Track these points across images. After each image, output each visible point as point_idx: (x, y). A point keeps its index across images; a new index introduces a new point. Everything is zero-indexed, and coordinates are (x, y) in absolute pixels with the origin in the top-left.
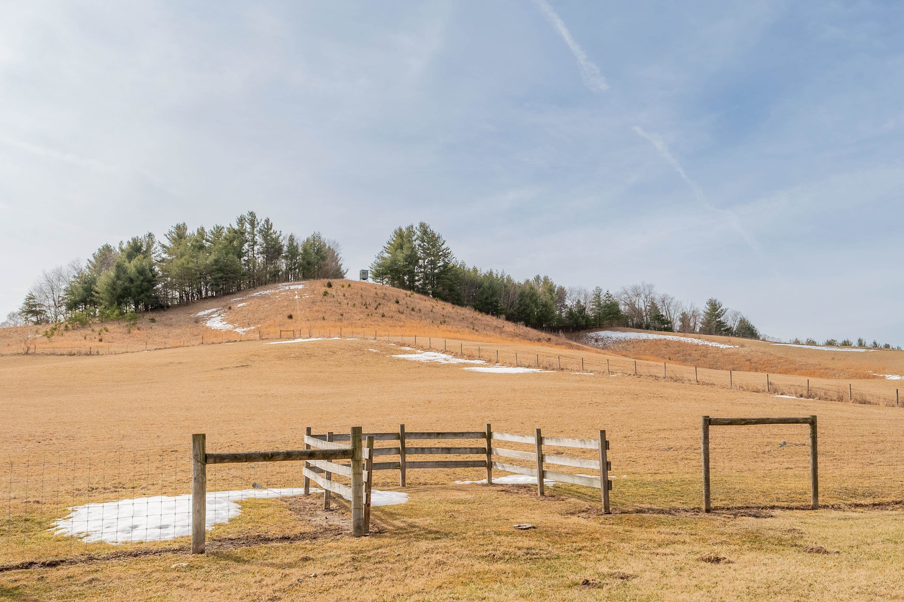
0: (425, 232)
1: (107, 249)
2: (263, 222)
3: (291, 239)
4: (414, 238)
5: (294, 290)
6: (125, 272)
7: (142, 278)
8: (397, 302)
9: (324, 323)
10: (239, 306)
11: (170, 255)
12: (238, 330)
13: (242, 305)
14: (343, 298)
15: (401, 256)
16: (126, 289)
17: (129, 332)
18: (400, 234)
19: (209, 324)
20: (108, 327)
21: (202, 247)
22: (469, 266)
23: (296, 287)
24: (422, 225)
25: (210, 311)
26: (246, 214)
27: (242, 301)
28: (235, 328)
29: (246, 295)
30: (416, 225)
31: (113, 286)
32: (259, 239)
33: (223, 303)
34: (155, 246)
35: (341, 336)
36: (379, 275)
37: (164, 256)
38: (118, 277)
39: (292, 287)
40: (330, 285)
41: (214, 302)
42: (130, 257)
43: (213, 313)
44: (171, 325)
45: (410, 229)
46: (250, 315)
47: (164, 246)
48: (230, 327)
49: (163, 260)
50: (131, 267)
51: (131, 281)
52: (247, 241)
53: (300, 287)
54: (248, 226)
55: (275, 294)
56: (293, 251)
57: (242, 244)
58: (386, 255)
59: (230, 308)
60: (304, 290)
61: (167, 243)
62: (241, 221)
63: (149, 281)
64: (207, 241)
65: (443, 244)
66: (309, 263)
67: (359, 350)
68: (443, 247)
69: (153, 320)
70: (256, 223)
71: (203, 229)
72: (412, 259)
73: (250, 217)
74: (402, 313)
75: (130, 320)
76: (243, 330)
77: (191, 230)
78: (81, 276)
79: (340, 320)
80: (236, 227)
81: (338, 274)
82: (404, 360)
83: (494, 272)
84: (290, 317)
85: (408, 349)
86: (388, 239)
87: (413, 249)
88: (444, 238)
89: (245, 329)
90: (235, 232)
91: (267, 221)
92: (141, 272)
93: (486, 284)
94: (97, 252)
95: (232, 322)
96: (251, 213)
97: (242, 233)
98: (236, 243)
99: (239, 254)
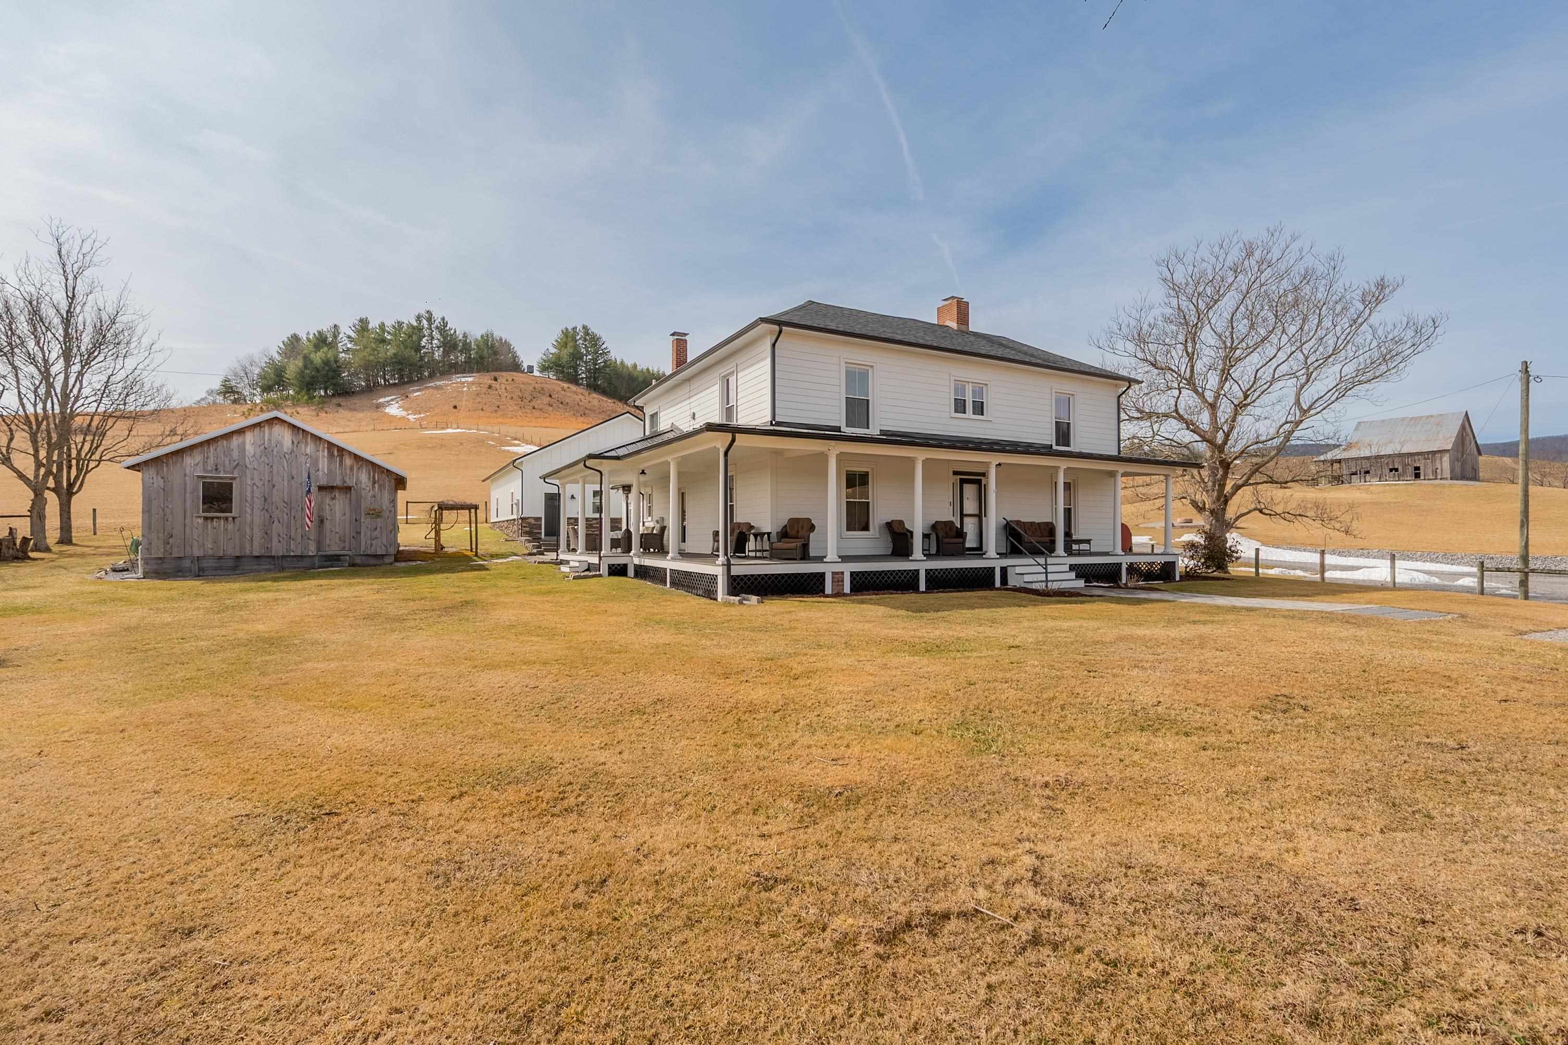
0: (587, 333)
1: (295, 338)
2: (439, 320)
3: (465, 336)
4: (578, 337)
5: (464, 383)
6: (312, 362)
7: (327, 368)
8: (550, 396)
9: (482, 413)
10: (415, 395)
11: (356, 344)
12: (410, 417)
13: (418, 394)
14: (504, 390)
15: (566, 353)
16: (313, 377)
17: (318, 415)
18: (566, 333)
19: (387, 410)
20: (299, 409)
21: (383, 341)
22: (629, 363)
23: (467, 379)
24: (585, 327)
25: (389, 398)
26: (423, 312)
27: (417, 391)
28: (409, 414)
29: (423, 385)
30: (579, 327)
31: (301, 374)
32: (436, 334)
33: (402, 392)
34: (341, 336)
35: (478, 429)
36: (544, 369)
37: (349, 346)
38: (305, 367)
39: (463, 380)
40: (496, 379)
41: (394, 390)
42: (317, 347)
43: (392, 400)
44: (355, 410)
45: (574, 329)
46: (423, 404)
47: (349, 337)
48: (404, 413)
49: (348, 349)
50: (318, 358)
51: (318, 370)
52: (424, 336)
53: (470, 379)
54: (425, 323)
55: (447, 385)
56: (466, 347)
57: (420, 339)
58: (553, 350)
59: (407, 397)
60: (473, 383)
61: (353, 335)
62: (419, 318)
63: (334, 371)
64: (389, 333)
65: (603, 344)
66: (482, 358)
67: (480, 442)
68: (603, 347)
69: (339, 405)
70: (433, 320)
71: (383, 324)
72: (577, 356)
73: (427, 315)
74: (552, 406)
75: (319, 404)
76: (414, 417)
77: (373, 324)
78: (271, 363)
79: (496, 411)
80: (415, 324)
81: (515, 366)
82: (508, 451)
83: (651, 369)
84: (455, 407)
85: (517, 442)
86: (556, 337)
87: (576, 347)
88: (604, 339)
89: (416, 416)
90: (414, 328)
91: (443, 319)
92: (326, 363)
93: (641, 379)
94: (286, 340)
95: (407, 410)
96: (428, 312)
97: (420, 329)
98: (415, 338)
99: (418, 348)
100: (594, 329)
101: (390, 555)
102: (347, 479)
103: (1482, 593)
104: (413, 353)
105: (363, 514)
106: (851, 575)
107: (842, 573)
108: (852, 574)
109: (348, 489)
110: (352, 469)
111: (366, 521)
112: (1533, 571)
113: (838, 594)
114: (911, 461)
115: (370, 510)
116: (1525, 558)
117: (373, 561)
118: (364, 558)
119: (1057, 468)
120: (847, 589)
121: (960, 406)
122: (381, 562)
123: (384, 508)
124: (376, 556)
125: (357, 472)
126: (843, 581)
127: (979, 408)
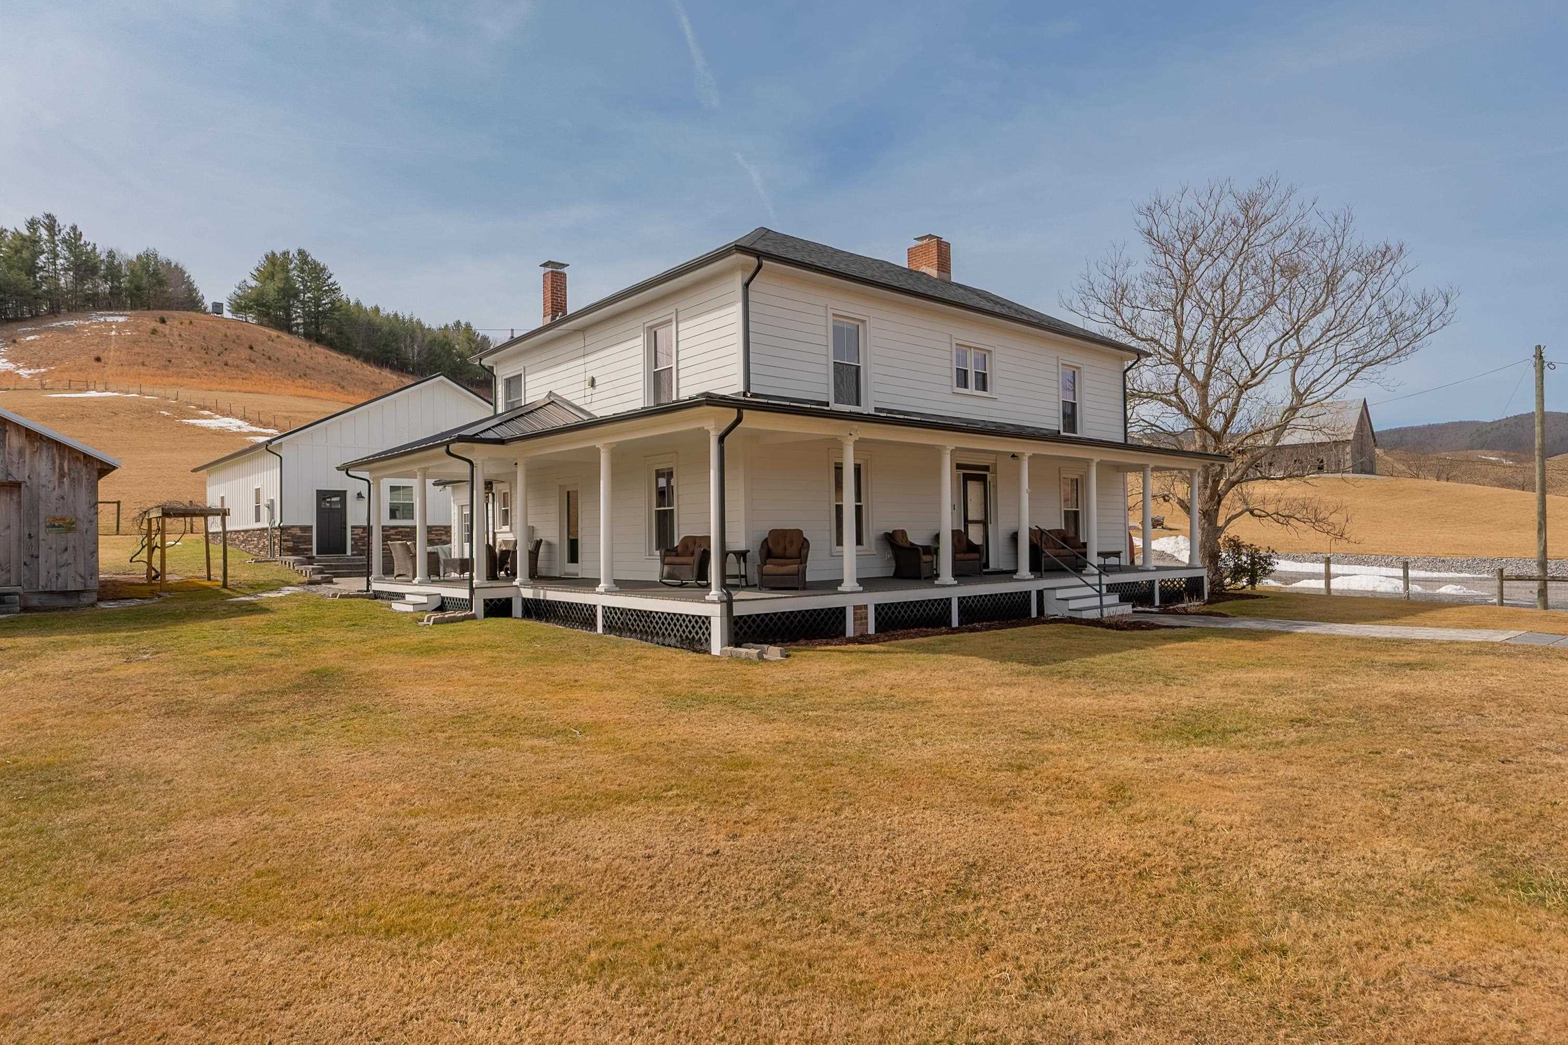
0: (304, 261)
2: (68, 229)
3: (111, 255)
4: (292, 266)
5: (111, 324)
8: (251, 348)
9: (142, 370)
10: (28, 339)
12: (21, 372)
13: (32, 338)
14: (177, 338)
15: (272, 289)
18: (271, 259)
22: (368, 304)
23: (116, 319)
24: (300, 252)
26: (39, 216)
27: (32, 333)
28: (19, 368)
29: (41, 325)
30: (293, 252)
32: (61, 249)
33: (6, 333)
35: (140, 393)
36: (238, 308)
39: (109, 319)
40: (163, 321)
45: (285, 254)
46: (43, 353)
48: (11, 366)
52: (43, 252)
53: (121, 319)
54: (44, 233)
55: (84, 327)
56: (113, 272)
57: (36, 255)
58: (253, 283)
59: (14, 341)
60: (126, 325)
62: (32, 224)
65: (329, 277)
66: (138, 288)
67: (148, 412)
68: (330, 281)
70: (57, 229)
72: (289, 293)
73: (46, 221)
74: (254, 362)
76: (29, 372)
79: (166, 367)
80: (26, 233)
81: (192, 302)
82: (194, 426)
83: (400, 315)
84: (98, 359)
85: (206, 413)
86: (257, 265)
87: (288, 279)
88: (330, 270)
89: (32, 371)
90: (23, 239)
91: (74, 228)
93: (386, 329)
95: (14, 360)
96: (48, 216)
97: (35, 242)
98: (25, 254)
99: (32, 270)
100: (315, 255)
101: (90, 591)
102: (14, 471)
103: (1502, 604)
104: (23, 277)
105: (42, 526)
106: (876, 609)
107: (866, 607)
108: (877, 607)
109: (17, 485)
110: (21, 453)
111: (48, 539)
112: (1554, 579)
113: (862, 639)
114: (935, 452)
115: (55, 519)
116: (1543, 564)
117: (62, 602)
118: (44, 597)
119: (1088, 462)
120: (871, 630)
121: (962, 378)
122: (74, 602)
123: (81, 516)
124: (65, 594)
125: (31, 458)
126: (866, 618)
127: (983, 382)
